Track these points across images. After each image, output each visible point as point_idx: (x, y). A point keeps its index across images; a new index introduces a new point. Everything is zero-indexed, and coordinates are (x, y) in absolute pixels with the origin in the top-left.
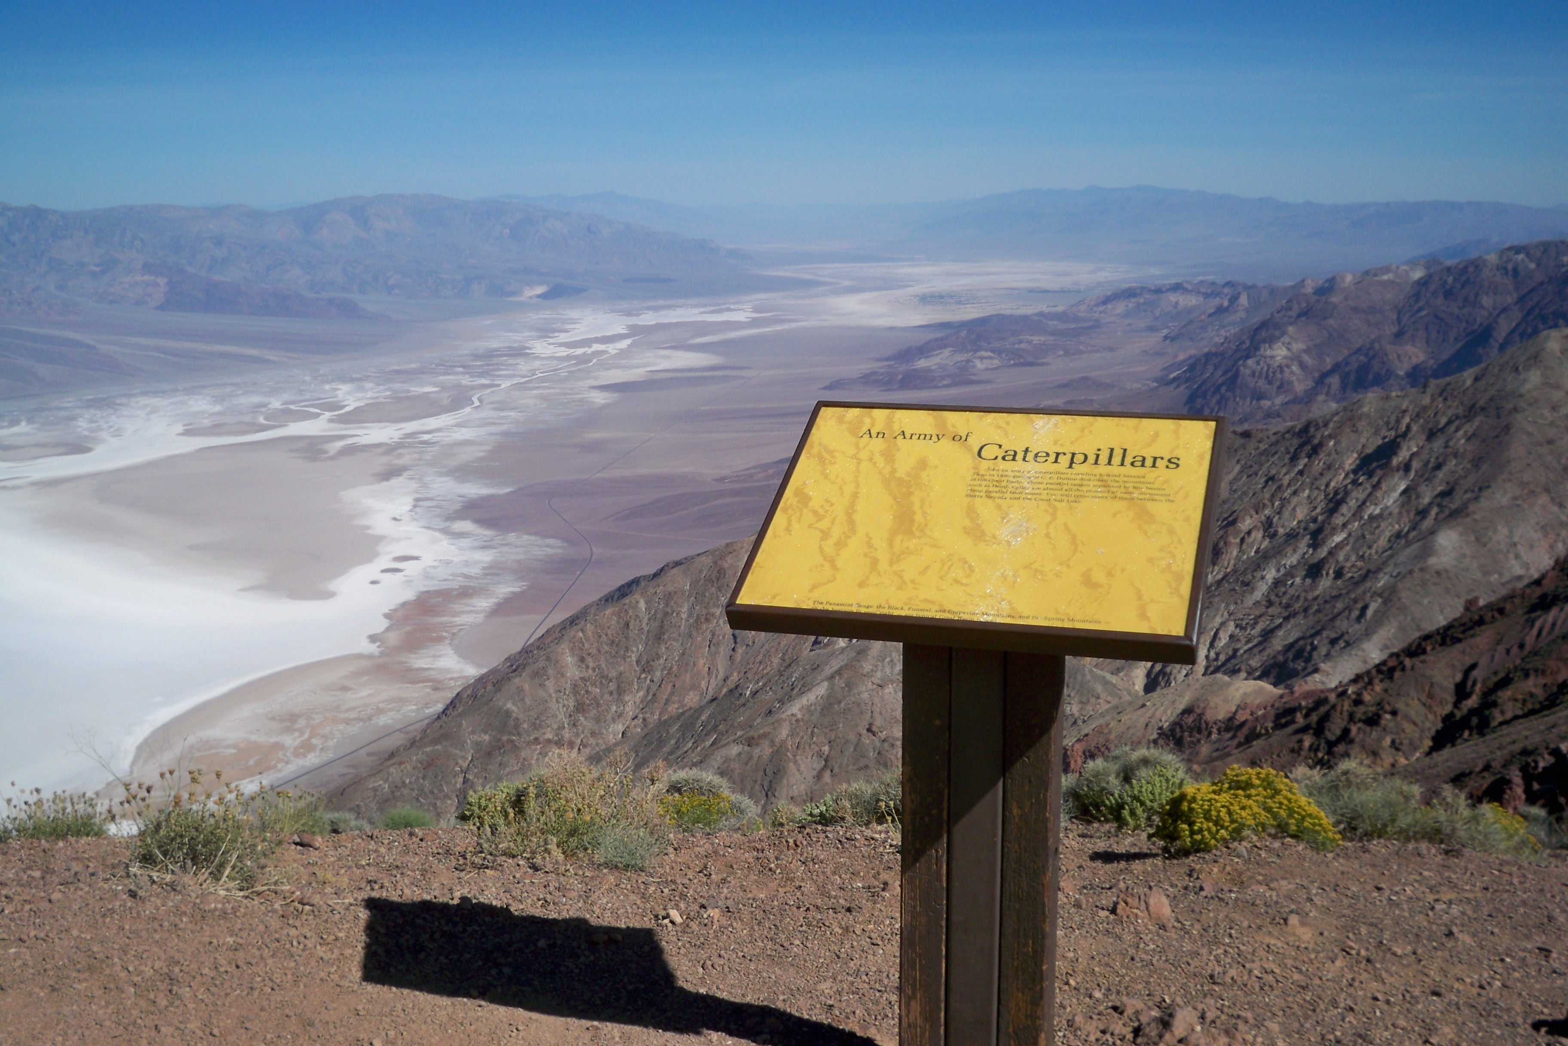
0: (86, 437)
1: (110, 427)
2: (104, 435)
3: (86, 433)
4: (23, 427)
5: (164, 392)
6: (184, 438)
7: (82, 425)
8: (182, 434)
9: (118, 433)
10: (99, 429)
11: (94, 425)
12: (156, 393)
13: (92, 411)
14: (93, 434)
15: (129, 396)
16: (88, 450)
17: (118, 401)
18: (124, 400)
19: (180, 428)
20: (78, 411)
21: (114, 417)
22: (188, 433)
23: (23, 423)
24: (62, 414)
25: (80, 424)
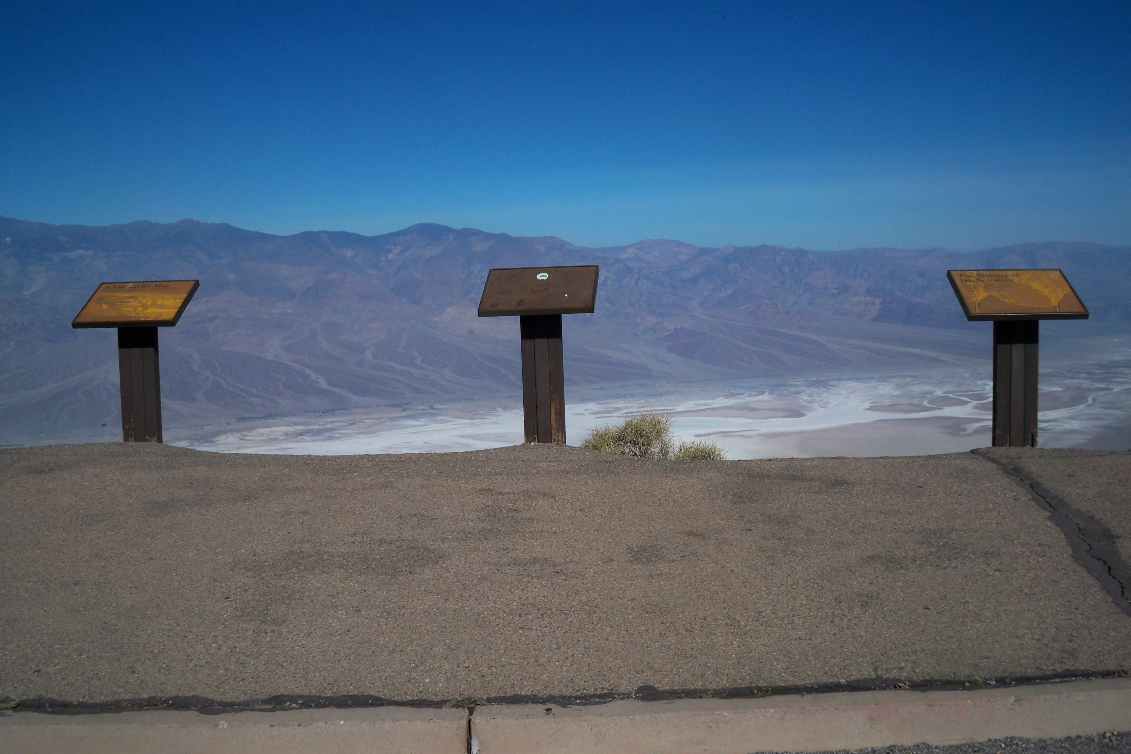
0: (804, 406)
1: (821, 401)
2: (816, 406)
3: (804, 403)
4: (766, 397)
5: (864, 379)
6: (869, 412)
7: (804, 397)
8: (868, 409)
9: (824, 406)
10: (813, 401)
11: (811, 398)
12: (857, 379)
13: (813, 389)
14: (808, 405)
15: (840, 380)
16: (803, 415)
17: (832, 383)
18: (836, 383)
19: (867, 405)
20: (803, 388)
21: (825, 394)
22: (872, 408)
23: (766, 394)
24: (794, 389)
25: (802, 397)
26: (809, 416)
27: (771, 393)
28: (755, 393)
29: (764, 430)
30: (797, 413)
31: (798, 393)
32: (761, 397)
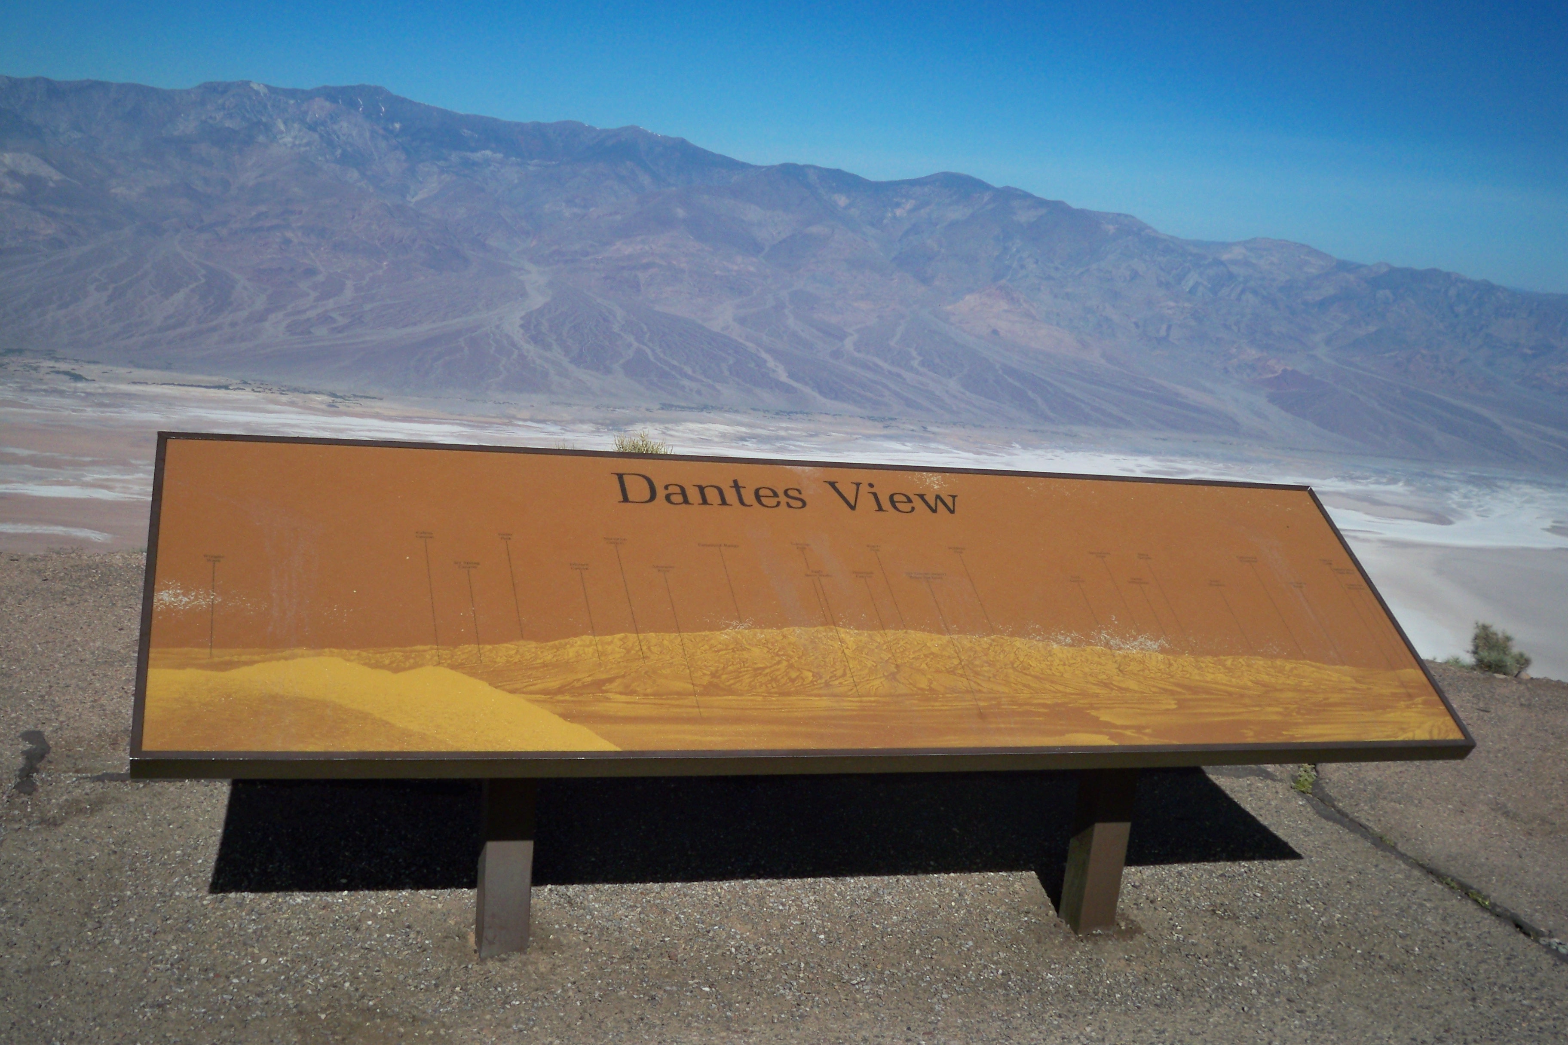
0: (1453, 510)
1: (1480, 506)
2: (1471, 512)
3: (1454, 506)
4: (1399, 487)
5: (1550, 485)
6: (1548, 534)
7: (1455, 498)
8: (1548, 530)
9: (1484, 514)
10: (1469, 506)
11: (1466, 500)
12: (1540, 484)
13: (1470, 487)
14: (1459, 509)
15: (1513, 480)
16: (1450, 523)
17: (1499, 484)
18: (1507, 484)
19: (1548, 523)
20: (1457, 484)
21: (1488, 498)
22: (1554, 530)
23: (1401, 484)
24: (1441, 483)
25: (1453, 496)
26: (1458, 525)
27: (1408, 483)
28: (1385, 480)
29: (1389, 535)
30: (1441, 518)
31: (1448, 490)
32: (1392, 488)
